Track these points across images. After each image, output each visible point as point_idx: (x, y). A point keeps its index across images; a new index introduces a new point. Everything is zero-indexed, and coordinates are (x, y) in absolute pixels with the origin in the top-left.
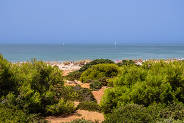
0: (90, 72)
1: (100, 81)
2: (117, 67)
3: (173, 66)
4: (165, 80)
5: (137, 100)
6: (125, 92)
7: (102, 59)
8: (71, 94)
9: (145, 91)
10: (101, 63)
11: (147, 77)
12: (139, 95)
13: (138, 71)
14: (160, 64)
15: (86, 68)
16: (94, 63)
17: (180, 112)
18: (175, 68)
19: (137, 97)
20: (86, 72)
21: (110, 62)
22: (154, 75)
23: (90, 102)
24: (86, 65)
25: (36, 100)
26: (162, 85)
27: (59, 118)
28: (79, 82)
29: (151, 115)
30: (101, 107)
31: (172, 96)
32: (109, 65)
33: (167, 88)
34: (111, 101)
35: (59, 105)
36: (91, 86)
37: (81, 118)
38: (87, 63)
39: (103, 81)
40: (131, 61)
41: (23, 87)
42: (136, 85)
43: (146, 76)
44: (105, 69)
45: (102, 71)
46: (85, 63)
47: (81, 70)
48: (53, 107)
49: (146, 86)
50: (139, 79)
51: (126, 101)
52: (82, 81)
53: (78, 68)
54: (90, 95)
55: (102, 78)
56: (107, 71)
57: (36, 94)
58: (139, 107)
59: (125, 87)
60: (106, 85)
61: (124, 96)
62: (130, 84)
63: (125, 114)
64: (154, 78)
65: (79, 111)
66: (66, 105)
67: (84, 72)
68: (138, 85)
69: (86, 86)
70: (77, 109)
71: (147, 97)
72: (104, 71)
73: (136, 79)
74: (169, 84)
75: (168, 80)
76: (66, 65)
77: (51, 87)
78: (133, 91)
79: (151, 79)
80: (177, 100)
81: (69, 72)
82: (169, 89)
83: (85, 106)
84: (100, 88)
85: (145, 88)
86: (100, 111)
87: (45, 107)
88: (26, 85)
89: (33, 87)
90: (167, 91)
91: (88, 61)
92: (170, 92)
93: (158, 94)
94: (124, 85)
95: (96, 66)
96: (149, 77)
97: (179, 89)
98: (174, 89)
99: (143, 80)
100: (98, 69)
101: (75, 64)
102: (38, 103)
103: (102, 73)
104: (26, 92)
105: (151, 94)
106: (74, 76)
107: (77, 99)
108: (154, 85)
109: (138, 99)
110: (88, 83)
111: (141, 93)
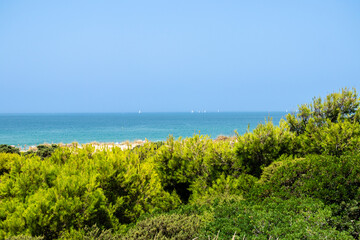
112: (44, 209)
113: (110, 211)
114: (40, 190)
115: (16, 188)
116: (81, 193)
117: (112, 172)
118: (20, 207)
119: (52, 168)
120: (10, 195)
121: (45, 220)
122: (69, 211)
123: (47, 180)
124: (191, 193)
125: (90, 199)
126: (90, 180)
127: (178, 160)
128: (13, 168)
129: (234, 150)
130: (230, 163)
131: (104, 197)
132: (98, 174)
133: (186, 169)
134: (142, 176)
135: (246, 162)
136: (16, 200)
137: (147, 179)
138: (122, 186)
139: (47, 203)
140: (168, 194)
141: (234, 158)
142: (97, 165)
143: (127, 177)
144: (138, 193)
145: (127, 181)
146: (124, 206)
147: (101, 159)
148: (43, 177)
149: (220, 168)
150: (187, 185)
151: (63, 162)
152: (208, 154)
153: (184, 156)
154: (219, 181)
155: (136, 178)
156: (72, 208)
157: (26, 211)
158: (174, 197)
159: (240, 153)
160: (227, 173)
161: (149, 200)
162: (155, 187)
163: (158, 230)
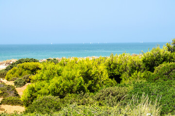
0: (15, 71)
1: (24, 78)
3: (85, 62)
4: (78, 75)
5: (55, 92)
7: (27, 59)
9: (61, 85)
10: (26, 62)
11: (63, 73)
12: (56, 88)
14: (75, 61)
15: (11, 67)
16: (20, 62)
17: (87, 100)
18: (87, 64)
19: (55, 90)
20: (12, 70)
21: (35, 61)
22: (68, 71)
23: (13, 98)
24: (12, 64)
26: (76, 79)
28: (5, 81)
30: (23, 101)
31: (84, 88)
32: (34, 63)
33: (80, 81)
34: (31, 95)
36: (16, 83)
37: (3, 112)
39: (27, 78)
40: (55, 59)
42: (53, 79)
43: (62, 71)
44: (30, 68)
45: (27, 69)
46: (11, 63)
47: (7, 69)
49: (63, 80)
50: (57, 75)
51: (45, 94)
52: (8, 79)
53: (4, 67)
54: (14, 92)
55: (26, 76)
56: (31, 69)
58: (55, 98)
59: (44, 82)
60: (29, 82)
61: (43, 90)
62: (48, 79)
63: (41, 104)
64: (68, 73)
65: (2, 106)
67: (10, 71)
68: (55, 80)
69: (11, 83)
70: (1, 104)
71: (62, 89)
72: (29, 70)
73: (54, 74)
74: (81, 78)
75: (81, 75)
78: (51, 85)
79: (66, 74)
80: (89, 91)
82: (81, 82)
83: (8, 101)
84: (24, 85)
85: (62, 82)
86: (22, 105)
90: (80, 84)
91: (14, 61)
92: (83, 85)
93: (72, 86)
94: (43, 80)
95: (21, 65)
96: (65, 73)
97: (90, 82)
98: (86, 82)
100: (23, 67)
101: (1, 64)
103: (26, 71)
105: (66, 87)
107: (1, 95)
108: (69, 79)
110: (13, 80)
111: (57, 87)
112: (57, 85)
113: (86, 86)
114: (55, 77)
115: (45, 76)
116: (73, 78)
117: (86, 69)
118: (46, 84)
119: (60, 68)
120: (42, 80)
121: (58, 90)
122: (68, 86)
123: (58, 73)
124: (121, 79)
125: (77, 81)
126: (77, 73)
127: (115, 64)
128: (43, 68)
129: (141, 60)
130: (139, 66)
131: (83, 80)
132: (80, 71)
133: (119, 68)
134: (99, 72)
135: (147, 65)
136: (44, 81)
137: (102, 73)
138: (91, 76)
139: (58, 83)
140: (111, 80)
141: (141, 64)
142: (80, 66)
143: (93, 72)
144: (98, 79)
145: (93, 73)
146: (92, 85)
147: (81, 64)
148: (56, 72)
149: (135, 68)
150: (119, 76)
151: (64, 65)
152: (129, 62)
153: (118, 62)
154: (134, 74)
155: (97, 72)
156: (69, 85)
157: (49, 86)
158: (113, 81)
159: (144, 61)
160: (138, 70)
161: (103, 82)
162: (106, 76)
163: (109, 93)
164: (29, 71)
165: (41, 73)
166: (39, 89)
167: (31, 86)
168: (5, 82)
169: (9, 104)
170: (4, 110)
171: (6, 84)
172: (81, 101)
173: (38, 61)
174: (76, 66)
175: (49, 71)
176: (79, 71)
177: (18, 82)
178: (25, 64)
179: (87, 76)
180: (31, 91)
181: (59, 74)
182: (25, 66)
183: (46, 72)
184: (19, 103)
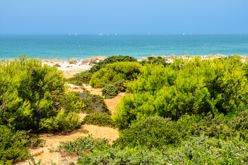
0: (103, 73)
1: (117, 85)
2: (141, 66)
3: (213, 65)
4: (201, 84)
5: (163, 111)
6: (147, 100)
7: (120, 56)
8: (75, 103)
9: (174, 99)
10: (119, 60)
11: (177, 80)
12: (166, 104)
13: (165, 72)
14: (195, 63)
15: (98, 68)
16: (110, 60)
17: (218, 127)
18: (216, 68)
19: (163, 107)
20: (98, 73)
21: (131, 60)
22: (186, 77)
23: (100, 114)
24: (99, 64)
25: (24, 112)
26: (197, 91)
27: (58, 137)
28: (89, 88)
29: (180, 131)
30: (115, 120)
31: (210, 105)
32: (130, 63)
33: (204, 95)
34: (128, 113)
35: (57, 118)
36: (104, 92)
37: (86, 135)
38: (100, 61)
39: (120, 86)
40: (160, 58)
41: (6, 94)
42: (162, 91)
43: (175, 78)
44: (124, 70)
45: (120, 71)
46: (98, 61)
47: (92, 71)
48: (49, 121)
49: (176, 92)
50: (167, 83)
51: (149, 113)
52: (93, 86)
53: (87, 67)
54: (102, 105)
55: (119, 82)
56: (126, 71)
57: (25, 104)
58: (164, 121)
59: (147, 94)
60: (124, 91)
61: (145, 107)
62: (154, 90)
64: (186, 82)
65: (86, 127)
66: (67, 119)
67: (96, 74)
68: (165, 92)
69: (98, 92)
70: (83, 123)
71: (176, 107)
72: (123, 72)
73: (163, 82)
74: (206, 89)
75: (205, 84)
76: (71, 63)
77: (47, 93)
78: (158, 99)
79: (182, 83)
80: (217, 110)
81: (75, 73)
82: (206, 96)
83: (94, 119)
84: (116, 95)
85: (174, 95)
86: (114, 126)
87: (38, 121)
88: (11, 92)
89: (21, 94)
90: (204, 100)
91: (102, 58)
92: (208, 100)
93: (192, 102)
94: (146, 90)
95: (112, 65)
96: (180, 81)
97: (219, 96)
98: (213, 96)
99: (171, 84)
100: (114, 69)
101: (84, 62)
102: (29, 116)
103: (119, 75)
104: (11, 101)
105: (182, 103)
106: (82, 79)
107: (84, 110)
108: (186, 91)
109: (165, 109)
110: (101, 88)
111: (168, 102)
164: (123, 75)
165: (143, 80)
166: (140, 105)
167: (128, 99)
168: (89, 90)
169: (95, 124)
170: (88, 132)
171: (91, 93)
172: (209, 129)
173: (135, 60)
174: (197, 70)
175: (155, 77)
176: (202, 78)
177: (108, 90)
178: (117, 64)
179: (215, 87)
180: (128, 106)
181: (171, 82)
182: (117, 68)
183: (150, 78)
184: (109, 122)
